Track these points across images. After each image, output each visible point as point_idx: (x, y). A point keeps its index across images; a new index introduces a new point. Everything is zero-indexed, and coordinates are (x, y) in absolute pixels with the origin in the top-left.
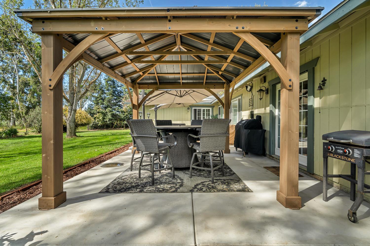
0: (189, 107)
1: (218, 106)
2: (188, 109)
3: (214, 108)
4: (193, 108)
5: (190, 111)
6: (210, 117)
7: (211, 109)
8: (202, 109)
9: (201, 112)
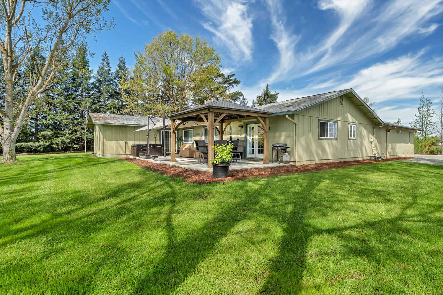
0: (158, 130)
3: (179, 131)
4: (162, 131)
5: (159, 133)
9: (168, 134)
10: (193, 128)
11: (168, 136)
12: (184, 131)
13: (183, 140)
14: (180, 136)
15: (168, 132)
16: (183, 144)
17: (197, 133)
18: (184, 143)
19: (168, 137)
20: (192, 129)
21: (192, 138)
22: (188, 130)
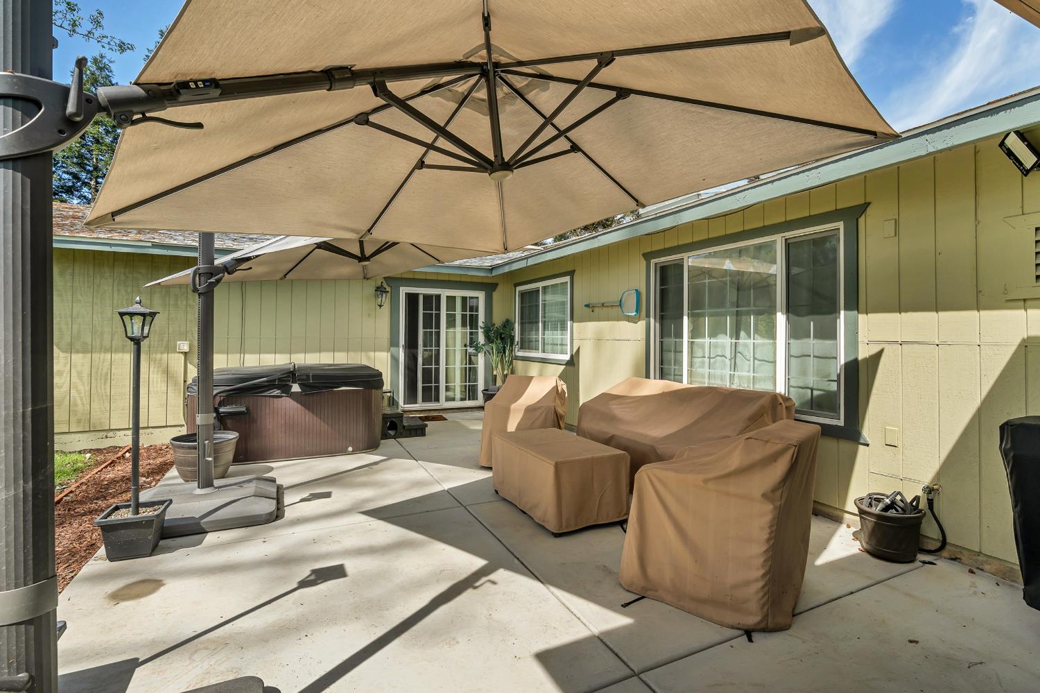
0: (385, 285)
1: (516, 285)
2: (380, 290)
3: (496, 295)
4: (404, 291)
5: (386, 300)
6: (480, 331)
7: (481, 295)
8: (445, 293)
9: (438, 308)
10: (571, 273)
11: (438, 316)
12: (523, 294)
13: (517, 339)
14: (498, 320)
15: (438, 297)
16: (517, 358)
17: (594, 301)
18: (520, 354)
19: (438, 326)
20: (567, 279)
21: (564, 328)
22: (540, 285)
